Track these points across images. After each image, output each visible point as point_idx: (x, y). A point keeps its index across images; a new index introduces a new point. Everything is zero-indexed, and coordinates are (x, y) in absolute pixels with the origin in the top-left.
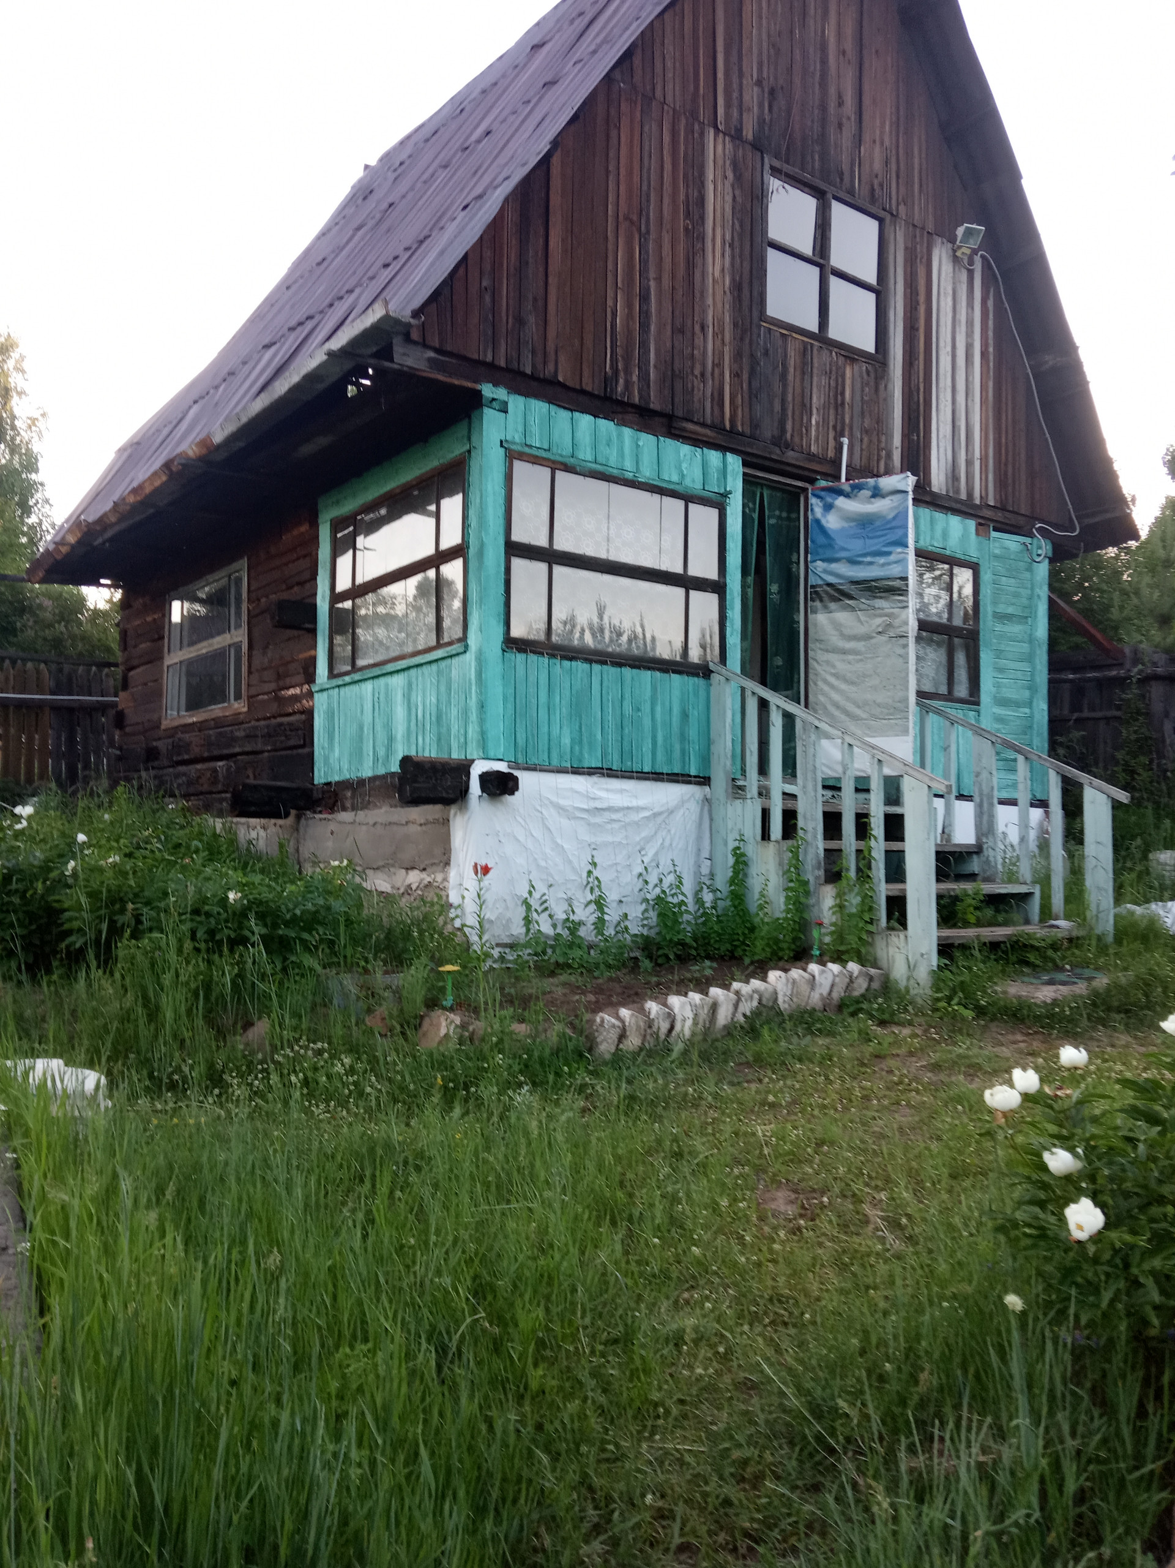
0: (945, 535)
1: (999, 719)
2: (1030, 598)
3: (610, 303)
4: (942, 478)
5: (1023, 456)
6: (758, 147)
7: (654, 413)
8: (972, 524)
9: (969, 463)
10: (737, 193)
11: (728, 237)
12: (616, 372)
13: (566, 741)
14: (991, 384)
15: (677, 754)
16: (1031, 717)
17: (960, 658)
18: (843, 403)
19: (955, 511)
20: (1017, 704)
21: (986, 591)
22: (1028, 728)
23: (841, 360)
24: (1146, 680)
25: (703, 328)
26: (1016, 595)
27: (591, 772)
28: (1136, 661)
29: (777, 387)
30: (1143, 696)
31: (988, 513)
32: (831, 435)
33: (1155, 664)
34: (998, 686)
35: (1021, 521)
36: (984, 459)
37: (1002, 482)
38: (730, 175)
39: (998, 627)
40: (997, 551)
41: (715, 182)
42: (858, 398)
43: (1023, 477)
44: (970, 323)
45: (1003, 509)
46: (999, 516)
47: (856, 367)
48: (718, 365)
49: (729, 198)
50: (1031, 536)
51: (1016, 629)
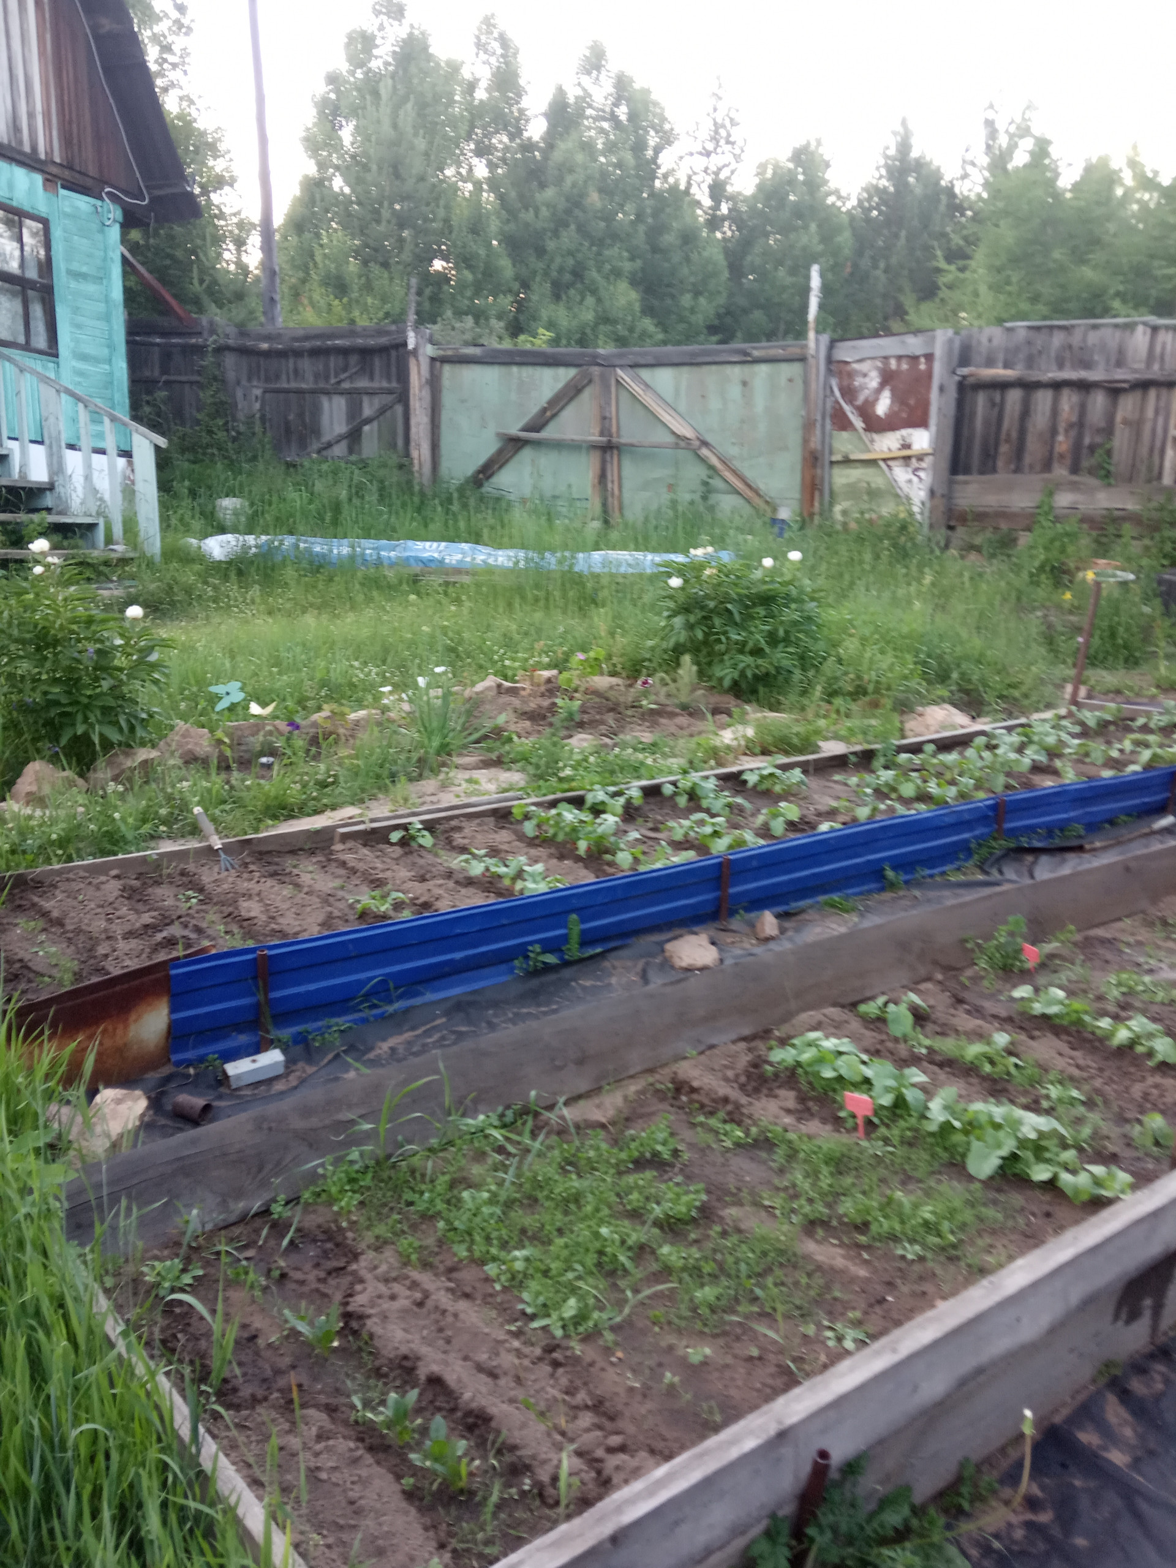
0: (11, 186)
1: (80, 373)
2: (105, 259)
4: (3, 126)
5: (87, 117)
8: (38, 178)
9: (31, 115)
14: (48, 37)
16: (111, 374)
17: (37, 310)
19: (21, 163)
20: (96, 360)
21: (58, 248)
22: (109, 383)
24: (220, 350)
26: (90, 256)
28: (213, 331)
30: (219, 365)
31: (54, 170)
33: (227, 336)
34: (77, 341)
35: (89, 182)
36: (47, 114)
37: (67, 140)
39: (73, 284)
40: (68, 210)
43: (89, 140)
45: (70, 167)
46: (67, 174)
50: (101, 198)
51: (91, 288)
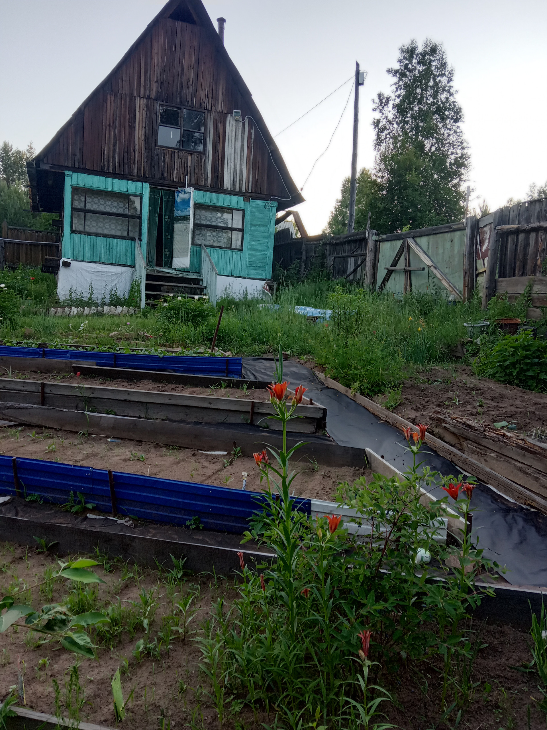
0: (230, 201)
1: (252, 255)
3: (103, 148)
4: (228, 185)
5: (266, 176)
6: (155, 99)
7: (117, 174)
8: (242, 198)
9: (241, 180)
10: (148, 113)
11: (144, 125)
12: (104, 165)
13: (89, 255)
14: (252, 156)
15: (124, 259)
16: (267, 255)
18: (187, 166)
19: (234, 195)
20: (261, 251)
22: (265, 258)
23: (186, 154)
25: (134, 151)
26: (263, 219)
27: (95, 263)
29: (161, 163)
31: (248, 194)
32: (182, 175)
34: (252, 245)
35: (264, 196)
36: (247, 178)
37: (255, 185)
38: (145, 109)
39: (253, 228)
40: (253, 206)
41: (139, 112)
42: (193, 164)
44: (243, 139)
45: (256, 192)
46: (254, 195)
47: (193, 156)
48: (139, 160)
49: (144, 115)
50: (268, 200)
51: (262, 229)
